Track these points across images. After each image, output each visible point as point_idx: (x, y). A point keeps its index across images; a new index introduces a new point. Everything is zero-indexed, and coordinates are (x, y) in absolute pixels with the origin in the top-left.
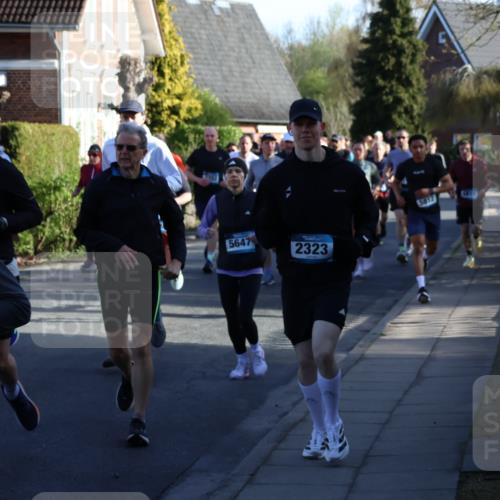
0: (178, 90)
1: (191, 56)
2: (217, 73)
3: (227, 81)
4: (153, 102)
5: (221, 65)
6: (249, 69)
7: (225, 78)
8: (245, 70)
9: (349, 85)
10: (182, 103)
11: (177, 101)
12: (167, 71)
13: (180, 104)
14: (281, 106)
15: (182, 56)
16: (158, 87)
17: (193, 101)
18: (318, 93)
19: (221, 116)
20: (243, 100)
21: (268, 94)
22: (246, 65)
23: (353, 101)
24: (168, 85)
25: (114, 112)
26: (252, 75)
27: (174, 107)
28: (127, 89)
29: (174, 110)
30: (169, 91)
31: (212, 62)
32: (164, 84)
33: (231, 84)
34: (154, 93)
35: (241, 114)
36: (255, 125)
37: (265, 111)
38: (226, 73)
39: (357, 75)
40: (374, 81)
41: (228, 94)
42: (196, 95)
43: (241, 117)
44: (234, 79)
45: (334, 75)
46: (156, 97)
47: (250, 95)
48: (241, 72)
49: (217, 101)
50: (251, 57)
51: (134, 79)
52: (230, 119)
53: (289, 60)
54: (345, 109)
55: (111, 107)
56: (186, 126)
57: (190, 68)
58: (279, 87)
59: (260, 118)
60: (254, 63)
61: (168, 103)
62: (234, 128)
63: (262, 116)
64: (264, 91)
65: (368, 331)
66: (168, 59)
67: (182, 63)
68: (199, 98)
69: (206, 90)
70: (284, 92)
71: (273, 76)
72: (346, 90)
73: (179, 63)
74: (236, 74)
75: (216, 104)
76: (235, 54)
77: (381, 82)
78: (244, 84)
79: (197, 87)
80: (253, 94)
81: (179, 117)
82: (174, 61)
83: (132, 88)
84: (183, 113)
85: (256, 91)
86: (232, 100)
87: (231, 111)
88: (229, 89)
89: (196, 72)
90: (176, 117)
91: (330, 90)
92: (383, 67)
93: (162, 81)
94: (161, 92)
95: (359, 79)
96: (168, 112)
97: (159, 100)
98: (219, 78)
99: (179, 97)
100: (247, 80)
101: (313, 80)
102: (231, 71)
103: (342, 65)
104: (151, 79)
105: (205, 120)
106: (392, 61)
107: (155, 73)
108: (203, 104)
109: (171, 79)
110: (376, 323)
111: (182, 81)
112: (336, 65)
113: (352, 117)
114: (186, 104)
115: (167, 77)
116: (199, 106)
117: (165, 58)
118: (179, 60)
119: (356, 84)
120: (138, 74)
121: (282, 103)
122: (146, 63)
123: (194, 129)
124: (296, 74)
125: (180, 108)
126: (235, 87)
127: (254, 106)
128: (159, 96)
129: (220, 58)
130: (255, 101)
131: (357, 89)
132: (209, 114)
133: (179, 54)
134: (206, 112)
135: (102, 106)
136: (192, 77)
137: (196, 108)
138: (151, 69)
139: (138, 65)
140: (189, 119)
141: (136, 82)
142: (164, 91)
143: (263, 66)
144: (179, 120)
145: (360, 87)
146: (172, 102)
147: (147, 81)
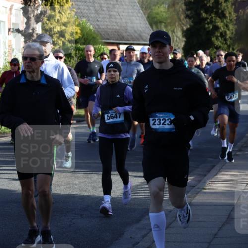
0: (65, 20)
2: (92, 8)
3: (98, 14)
4: (47, 27)
6: (113, 5)
7: (96, 12)
8: (110, 6)
9: (182, 17)
10: (67, 29)
11: (63, 28)
12: (57, 7)
13: (66, 29)
14: (135, 31)
16: (50, 18)
17: (75, 27)
18: (161, 22)
19: (93, 38)
20: (109, 27)
21: (127, 23)
22: (112, 3)
23: (185, 28)
24: (57, 17)
25: (20, 35)
26: (116, 10)
28: (28, 19)
29: (62, 34)
30: (58, 20)
32: (54, 16)
34: (47, 22)
35: (108, 37)
36: (117, 44)
37: (124, 34)
38: (98, 9)
39: (188, 10)
40: (200, 14)
41: (98, 23)
42: (77, 23)
43: (108, 39)
44: (103, 12)
45: (171, 10)
46: (49, 24)
47: (114, 24)
48: (108, 8)
49: (91, 27)
51: (33, 11)
52: (100, 40)
54: (179, 34)
55: (18, 31)
56: (70, 45)
57: (73, 5)
58: (134, 18)
59: (121, 40)
60: (117, 1)
61: (57, 29)
62: (102, 46)
63: (122, 38)
64: (124, 21)
65: (194, 187)
67: (67, 1)
68: (78, 26)
69: (84, 20)
70: (138, 22)
71: (130, 11)
72: (180, 20)
73: (65, 1)
74: (105, 9)
75: (90, 30)
77: (204, 15)
78: (110, 16)
79: (78, 18)
80: (116, 23)
83: (33, 20)
84: (68, 36)
85: (118, 21)
86: (101, 27)
87: (101, 34)
88: (99, 19)
89: (77, 7)
90: (63, 39)
91: (169, 21)
92: (206, 5)
93: (53, 14)
94: (52, 21)
95: (189, 13)
96: (58, 35)
97: (51, 27)
98: (93, 11)
99: (65, 24)
100: (112, 13)
101: (157, 14)
102: (101, 7)
103: (178, 3)
104: (45, 12)
105: (83, 41)
107: (48, 8)
108: (81, 30)
109: (59, 12)
110: (200, 181)
111: (68, 13)
112: (173, 3)
113: (184, 39)
114: (70, 29)
115: (57, 11)
116: (79, 31)
119: (187, 17)
120: (37, 9)
121: (136, 29)
123: (75, 47)
124: (146, 9)
125: (66, 32)
126: (103, 18)
127: (117, 31)
128: (51, 24)
130: (117, 28)
131: (188, 20)
132: (86, 36)
134: (83, 35)
135: (12, 30)
136: (74, 11)
137: (77, 33)
138: (45, 5)
139: (36, 2)
140: (72, 40)
141: (35, 14)
142: (55, 20)
143: (123, 4)
144: (65, 41)
145: (190, 18)
146: (60, 28)
147: (43, 13)
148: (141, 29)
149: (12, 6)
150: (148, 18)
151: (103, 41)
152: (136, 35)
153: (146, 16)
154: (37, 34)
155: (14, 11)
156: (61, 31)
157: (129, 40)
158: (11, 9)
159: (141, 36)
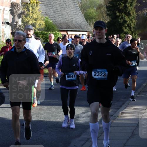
0: (35, 17)
1: (40, 3)
2: (51, 10)
3: (55, 13)
4: (25, 21)
5: (53, 7)
6: (64, 8)
8: (63, 9)
9: (105, 15)
12: (31, 9)
13: (36, 22)
14: (77, 24)
15: (37, 3)
16: (27, 16)
17: (41, 21)
18: (92, 18)
19: (53, 27)
20: (61, 21)
21: (72, 19)
22: (63, 7)
23: (106, 22)
24: (31, 15)
25: (9, 25)
26: (66, 11)
27: (33, 23)
28: (14, 16)
29: (33, 25)
30: (31, 17)
31: (49, 5)
32: (29, 14)
33: (57, 14)
34: (25, 18)
35: (61, 27)
36: (67, 31)
37: (71, 25)
38: (55, 10)
39: (108, 11)
40: (116, 13)
41: (55, 19)
43: (61, 28)
44: (58, 12)
45: (99, 11)
46: (26, 19)
47: (65, 19)
49: (51, 21)
50: (65, 4)
51: (17, 12)
52: (56, 29)
53: (81, 5)
55: (8, 23)
56: (38, 31)
57: (40, 8)
58: (76, 16)
59: (69, 29)
60: (66, 6)
61: (31, 22)
62: (58, 32)
63: (70, 27)
64: (70, 17)
65: (112, 115)
66: (31, 4)
67: (37, 6)
68: (43, 20)
69: (47, 17)
70: (78, 18)
71: (74, 12)
72: (104, 17)
73: (35, 6)
74: (59, 10)
75: (51, 23)
76: (59, 2)
77: (118, 14)
78: (62, 14)
79: (43, 15)
81: (36, 28)
82: (34, 5)
83: (16, 16)
84: (37, 27)
85: (67, 17)
86: (57, 21)
87: (57, 25)
88: (56, 16)
89: (43, 9)
90: (34, 28)
92: (119, 8)
95: (109, 12)
97: (27, 21)
98: (52, 12)
99: (36, 20)
101: (90, 13)
102: (57, 9)
103: (102, 7)
104: (24, 12)
105: (46, 29)
106: (123, 5)
107: (25, 10)
108: (45, 23)
110: (116, 112)
111: (37, 13)
112: (100, 7)
114: (38, 23)
115: (31, 11)
116: (44, 24)
117: (29, 3)
118: (36, 4)
119: (108, 15)
120: (19, 10)
121: (78, 22)
122: (22, 6)
123: (42, 33)
124: (83, 10)
125: (36, 24)
126: (58, 16)
127: (66, 23)
128: (27, 19)
129: (52, 4)
130: (67, 21)
131: (108, 17)
132: (48, 27)
133: (36, 2)
134: (46, 26)
135: (4, 23)
136: (41, 11)
137: (42, 24)
138: (24, 8)
139: (19, 6)
140: (40, 29)
141: (18, 13)
142: (29, 17)
143: (70, 7)
144: (35, 29)
145: (110, 16)
146: (33, 22)
147: (22, 13)
148: (80, 22)
149: (4, 9)
150: (85, 15)
151: (58, 29)
152: (78, 26)
153: (84, 14)
154: (19, 25)
155: (5, 11)
156: (33, 24)
157: (73, 29)
158: (3, 10)
159: (81, 26)
